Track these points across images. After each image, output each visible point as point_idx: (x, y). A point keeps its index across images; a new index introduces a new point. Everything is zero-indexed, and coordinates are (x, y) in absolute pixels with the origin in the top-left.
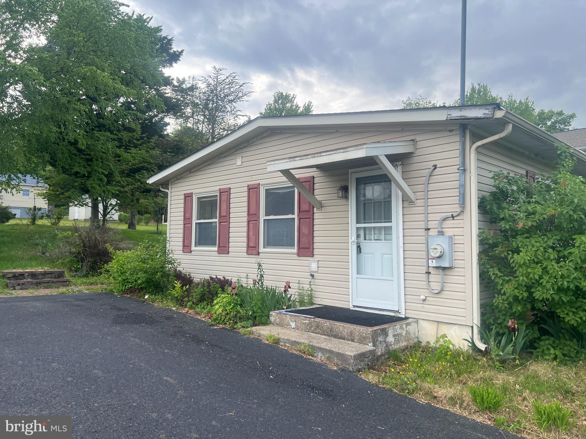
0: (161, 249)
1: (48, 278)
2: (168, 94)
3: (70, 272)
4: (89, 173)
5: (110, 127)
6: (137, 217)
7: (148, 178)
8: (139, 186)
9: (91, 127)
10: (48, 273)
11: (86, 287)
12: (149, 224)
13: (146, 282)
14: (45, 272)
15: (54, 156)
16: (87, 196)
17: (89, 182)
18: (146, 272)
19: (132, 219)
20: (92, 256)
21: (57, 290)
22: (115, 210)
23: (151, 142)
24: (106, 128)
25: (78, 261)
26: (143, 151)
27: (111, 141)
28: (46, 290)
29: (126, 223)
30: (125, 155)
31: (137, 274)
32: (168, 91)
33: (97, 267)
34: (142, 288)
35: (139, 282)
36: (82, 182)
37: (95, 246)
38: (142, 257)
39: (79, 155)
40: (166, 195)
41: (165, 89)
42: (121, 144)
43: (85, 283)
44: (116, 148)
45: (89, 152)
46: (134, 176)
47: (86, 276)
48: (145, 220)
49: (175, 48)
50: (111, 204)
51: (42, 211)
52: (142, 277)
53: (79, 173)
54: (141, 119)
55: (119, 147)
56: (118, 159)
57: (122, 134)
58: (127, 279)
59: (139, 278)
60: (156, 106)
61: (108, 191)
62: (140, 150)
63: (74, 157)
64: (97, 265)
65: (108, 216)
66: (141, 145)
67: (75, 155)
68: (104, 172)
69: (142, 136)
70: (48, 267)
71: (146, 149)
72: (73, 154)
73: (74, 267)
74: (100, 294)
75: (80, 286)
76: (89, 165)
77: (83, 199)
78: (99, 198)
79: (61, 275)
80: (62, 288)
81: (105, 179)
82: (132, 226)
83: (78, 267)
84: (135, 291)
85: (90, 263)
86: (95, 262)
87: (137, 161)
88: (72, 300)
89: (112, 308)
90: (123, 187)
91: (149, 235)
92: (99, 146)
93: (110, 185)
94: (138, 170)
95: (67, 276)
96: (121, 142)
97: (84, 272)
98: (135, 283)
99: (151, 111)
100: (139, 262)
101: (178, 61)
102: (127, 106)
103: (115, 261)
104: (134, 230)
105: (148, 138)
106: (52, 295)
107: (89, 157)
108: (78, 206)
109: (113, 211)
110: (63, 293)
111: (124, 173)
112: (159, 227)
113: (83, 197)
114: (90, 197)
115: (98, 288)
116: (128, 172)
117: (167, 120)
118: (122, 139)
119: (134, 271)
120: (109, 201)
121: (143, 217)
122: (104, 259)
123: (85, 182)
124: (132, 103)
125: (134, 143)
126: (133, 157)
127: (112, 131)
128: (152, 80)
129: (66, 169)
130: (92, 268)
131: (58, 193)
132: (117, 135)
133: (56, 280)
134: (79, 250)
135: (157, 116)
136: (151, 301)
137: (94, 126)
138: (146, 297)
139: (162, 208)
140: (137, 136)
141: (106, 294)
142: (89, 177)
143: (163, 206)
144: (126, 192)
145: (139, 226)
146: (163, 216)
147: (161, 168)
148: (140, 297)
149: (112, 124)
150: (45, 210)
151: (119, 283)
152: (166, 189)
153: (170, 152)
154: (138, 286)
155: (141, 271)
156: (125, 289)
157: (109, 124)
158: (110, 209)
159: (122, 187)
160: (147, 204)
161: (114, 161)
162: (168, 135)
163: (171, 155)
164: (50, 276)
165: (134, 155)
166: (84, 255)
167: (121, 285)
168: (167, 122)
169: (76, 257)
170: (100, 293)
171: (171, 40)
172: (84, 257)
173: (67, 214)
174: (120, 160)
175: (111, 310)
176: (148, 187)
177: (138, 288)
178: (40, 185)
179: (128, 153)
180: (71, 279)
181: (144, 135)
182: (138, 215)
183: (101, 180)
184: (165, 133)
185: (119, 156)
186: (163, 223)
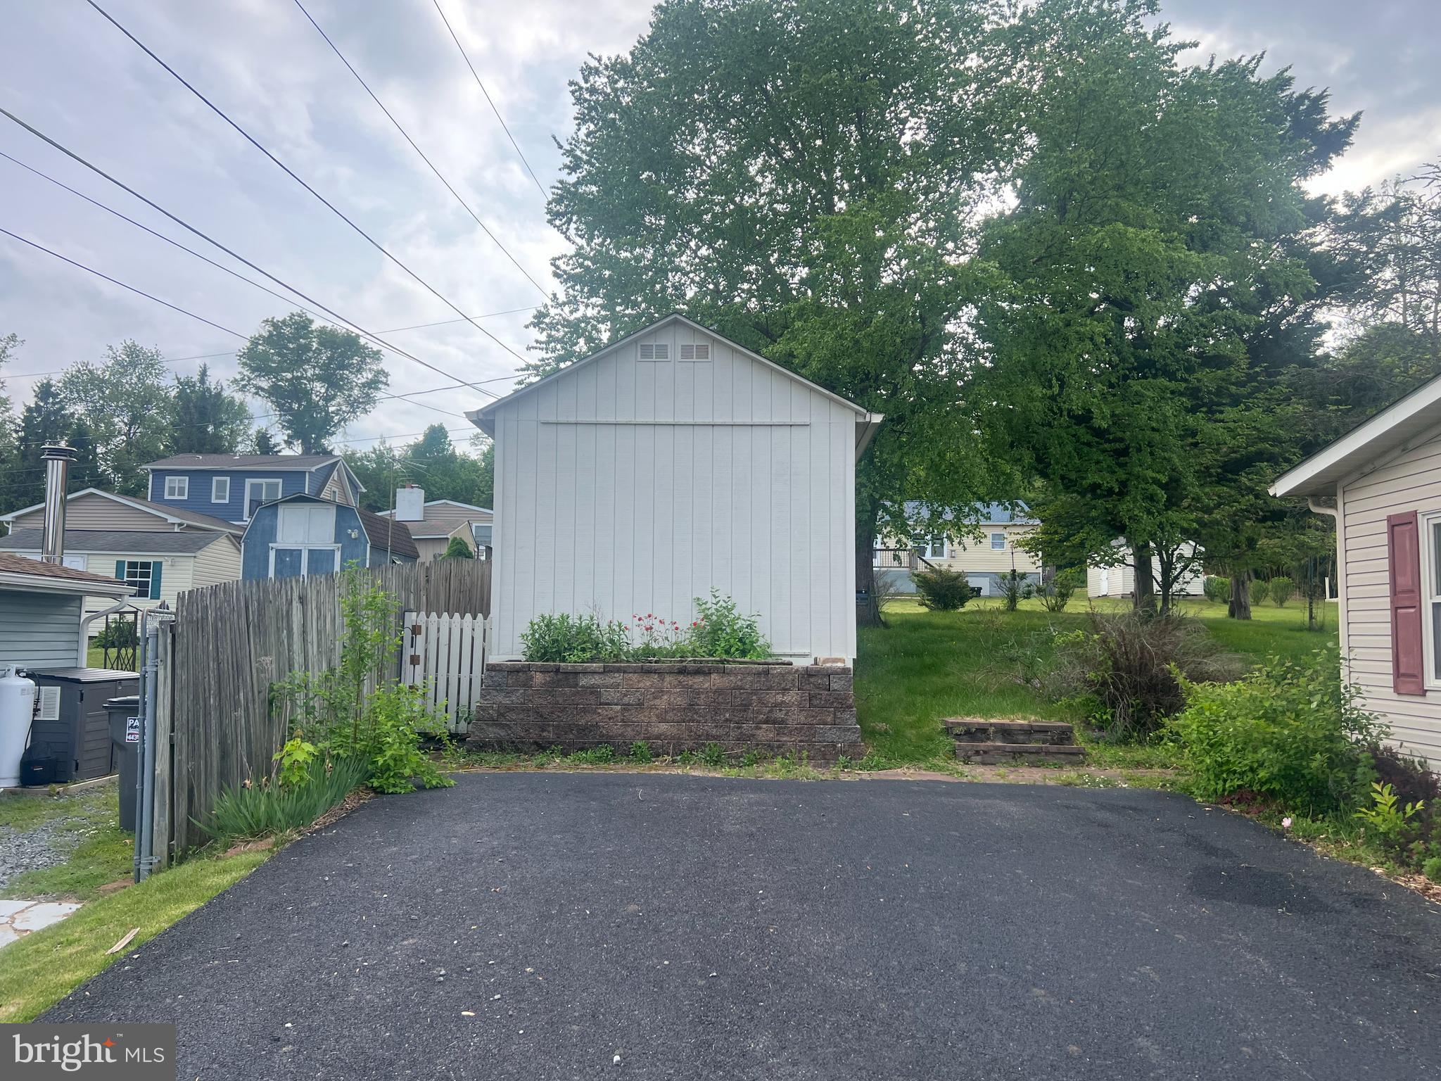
0: (1324, 684)
1: (1037, 741)
2: (1320, 244)
3: (1086, 728)
4: (1123, 484)
5: (1166, 365)
6: (1253, 585)
7: (1273, 481)
8: (1251, 505)
9: (1121, 372)
10: (1037, 729)
11: (1125, 772)
12: (1286, 604)
13: (1283, 777)
14: (1031, 726)
15: (1044, 454)
16: (1122, 540)
17: (1124, 506)
18: (1280, 747)
19: (1238, 590)
20: (1136, 693)
21: (1056, 773)
22: (1191, 571)
23: (1278, 383)
24: (1157, 370)
25: (1104, 703)
26: (1256, 412)
27: (1171, 399)
28: (1034, 770)
29: (1225, 602)
30: (1209, 428)
31: (1255, 751)
32: (1321, 238)
33: (1149, 720)
34: (1272, 794)
35: (1262, 774)
36: (1106, 508)
37: (1143, 667)
38: (1267, 704)
39: (1097, 443)
40: (1329, 525)
41: (1311, 235)
42: (1198, 402)
43: (1121, 762)
44: (1184, 412)
45: (1119, 434)
46: (1235, 481)
47: (1124, 741)
48: (1276, 592)
49: (1334, 115)
50: (1181, 557)
51: (1028, 581)
52: (1269, 763)
53: (1098, 486)
54: (1248, 329)
55: (1193, 410)
56: (1190, 440)
57: (1198, 375)
58: (1228, 761)
59: (1261, 765)
60: (1287, 285)
61: (1171, 524)
62: (1248, 409)
63: (1086, 449)
64: (1149, 715)
65: (1176, 587)
66: (1250, 395)
67: (1089, 444)
68: (1159, 476)
69: (1251, 371)
70: (1036, 714)
71: (1267, 403)
72: (1083, 443)
73: (1094, 717)
74: (1158, 796)
75: (1111, 768)
76: (1122, 465)
77: (1111, 548)
78: (1152, 544)
79: (1064, 736)
80: (1068, 767)
81: (1162, 495)
82: (1238, 609)
83: (1104, 717)
84: (1254, 799)
85: (1131, 710)
86: (1145, 708)
87: (1241, 441)
88: (1089, 805)
89: (1188, 844)
90: (1209, 511)
91: (1288, 633)
92: (1144, 416)
93: (1175, 508)
94: (1247, 462)
95: (1080, 739)
96: (1197, 398)
97: (1120, 732)
98: (1250, 775)
99: (1273, 301)
100: (1259, 718)
101: (1348, 148)
102: (1208, 302)
103: (1193, 711)
104: (1246, 622)
105: (1269, 375)
106: (1046, 787)
107: (1122, 445)
108: (1102, 565)
109: (1188, 575)
110: (1070, 784)
111: (1211, 475)
112: (1314, 611)
113: (1113, 543)
114: (1128, 544)
115: (1154, 778)
116: (1219, 470)
117: (1321, 316)
118: (1198, 390)
119: (1247, 743)
120: (1175, 550)
121: (1270, 586)
122: (1167, 700)
123: (1115, 506)
124: (1222, 292)
125: (1231, 395)
126: (1230, 430)
127: (1174, 373)
128: (1273, 218)
129: (1070, 481)
130: (1138, 722)
131: (1057, 537)
132: (1185, 380)
133: (1054, 748)
134: (1103, 677)
135: (1291, 311)
136: (1304, 837)
137: (1128, 369)
138: (1287, 822)
139: (1324, 559)
140: (1239, 375)
141: (1172, 796)
142: (1122, 494)
143: (1323, 553)
144: (1218, 523)
145: (1259, 609)
146: (1327, 580)
147: (1311, 449)
148: (1269, 818)
149: (1172, 355)
150: (1037, 576)
151: (1208, 770)
152: (1331, 507)
153: (1337, 403)
154: (1261, 786)
155: (1265, 743)
156: (1224, 790)
157: (1164, 358)
158: (1178, 570)
159: (1205, 512)
160: (1277, 550)
161: (1182, 447)
162: (1327, 356)
163: (1339, 410)
164: (1041, 736)
165: (1231, 425)
166: (1117, 689)
167: (1212, 777)
168: (1324, 322)
169: (1097, 692)
170: (1159, 793)
171: (1321, 97)
172: (1117, 693)
173: (1084, 583)
174: (1198, 443)
175: (1185, 849)
176: (1275, 505)
177: (1259, 791)
178: (1018, 521)
179: (1216, 421)
180: (1088, 748)
181: (1257, 369)
182: (1255, 581)
183: (1152, 498)
184: (1319, 352)
185: (1194, 434)
186: (1328, 599)
